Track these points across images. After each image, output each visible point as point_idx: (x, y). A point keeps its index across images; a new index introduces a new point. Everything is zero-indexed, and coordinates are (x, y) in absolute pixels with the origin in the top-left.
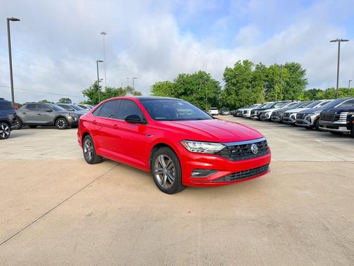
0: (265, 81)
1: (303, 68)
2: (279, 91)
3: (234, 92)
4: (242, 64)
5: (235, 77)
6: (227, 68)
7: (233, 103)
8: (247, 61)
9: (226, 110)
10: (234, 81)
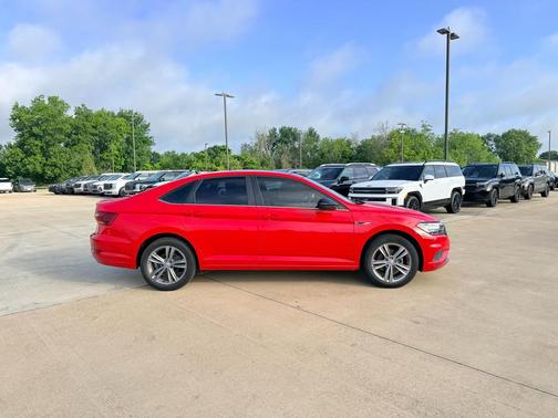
0: (93, 135)
1: (147, 120)
2: (117, 153)
3: (38, 151)
4: (47, 102)
5: (37, 125)
6: (16, 106)
7: (39, 170)
8: (57, 98)
9: (27, 183)
10: (36, 130)
